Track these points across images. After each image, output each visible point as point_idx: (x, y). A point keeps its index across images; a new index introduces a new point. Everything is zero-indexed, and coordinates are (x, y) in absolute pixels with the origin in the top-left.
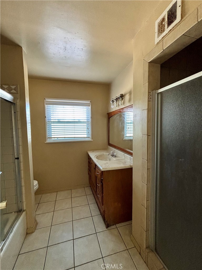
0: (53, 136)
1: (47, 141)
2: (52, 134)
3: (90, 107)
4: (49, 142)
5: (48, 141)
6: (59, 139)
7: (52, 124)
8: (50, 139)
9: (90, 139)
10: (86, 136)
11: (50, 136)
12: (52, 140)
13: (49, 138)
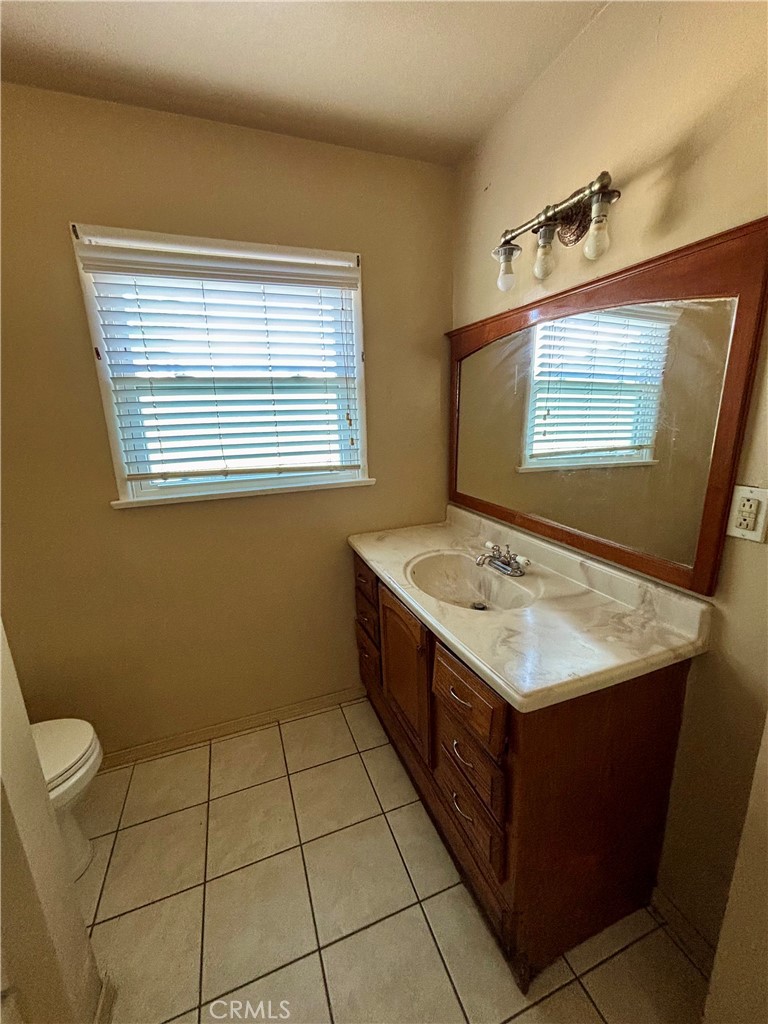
0: (155, 469)
1: (125, 493)
2: (153, 457)
3: (355, 295)
4: (136, 499)
5: (132, 495)
6: (192, 480)
7: (143, 399)
8: (144, 483)
9: (360, 477)
10: (335, 460)
11: (141, 466)
12: (156, 486)
13: (132, 478)
